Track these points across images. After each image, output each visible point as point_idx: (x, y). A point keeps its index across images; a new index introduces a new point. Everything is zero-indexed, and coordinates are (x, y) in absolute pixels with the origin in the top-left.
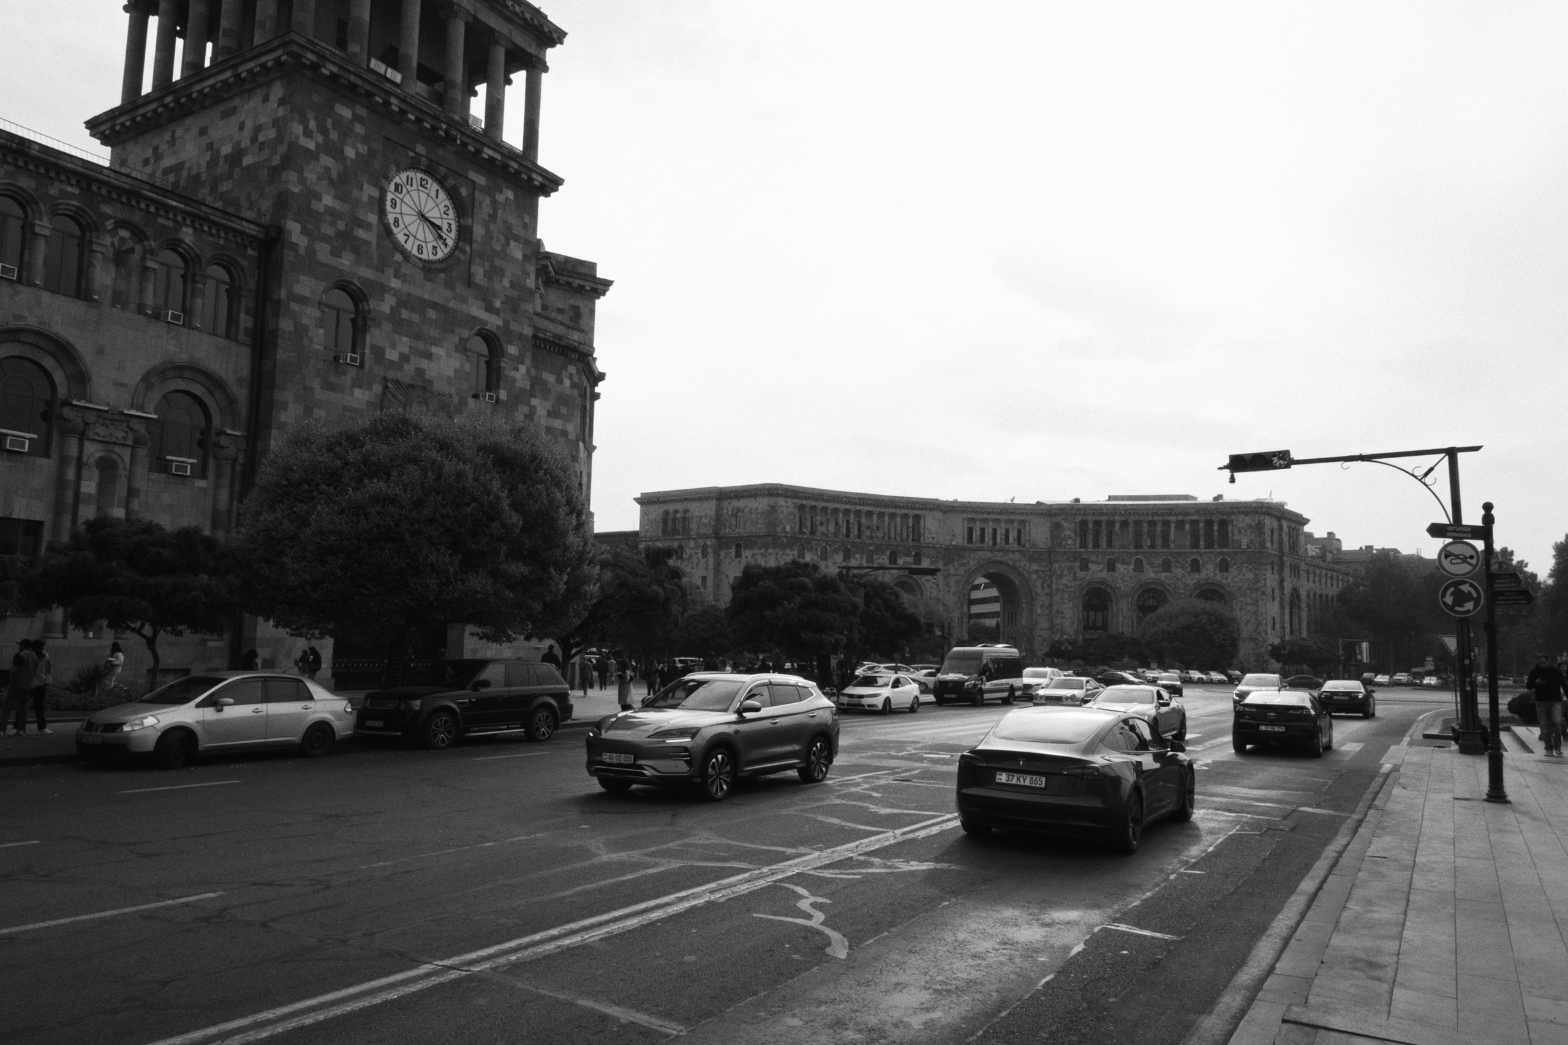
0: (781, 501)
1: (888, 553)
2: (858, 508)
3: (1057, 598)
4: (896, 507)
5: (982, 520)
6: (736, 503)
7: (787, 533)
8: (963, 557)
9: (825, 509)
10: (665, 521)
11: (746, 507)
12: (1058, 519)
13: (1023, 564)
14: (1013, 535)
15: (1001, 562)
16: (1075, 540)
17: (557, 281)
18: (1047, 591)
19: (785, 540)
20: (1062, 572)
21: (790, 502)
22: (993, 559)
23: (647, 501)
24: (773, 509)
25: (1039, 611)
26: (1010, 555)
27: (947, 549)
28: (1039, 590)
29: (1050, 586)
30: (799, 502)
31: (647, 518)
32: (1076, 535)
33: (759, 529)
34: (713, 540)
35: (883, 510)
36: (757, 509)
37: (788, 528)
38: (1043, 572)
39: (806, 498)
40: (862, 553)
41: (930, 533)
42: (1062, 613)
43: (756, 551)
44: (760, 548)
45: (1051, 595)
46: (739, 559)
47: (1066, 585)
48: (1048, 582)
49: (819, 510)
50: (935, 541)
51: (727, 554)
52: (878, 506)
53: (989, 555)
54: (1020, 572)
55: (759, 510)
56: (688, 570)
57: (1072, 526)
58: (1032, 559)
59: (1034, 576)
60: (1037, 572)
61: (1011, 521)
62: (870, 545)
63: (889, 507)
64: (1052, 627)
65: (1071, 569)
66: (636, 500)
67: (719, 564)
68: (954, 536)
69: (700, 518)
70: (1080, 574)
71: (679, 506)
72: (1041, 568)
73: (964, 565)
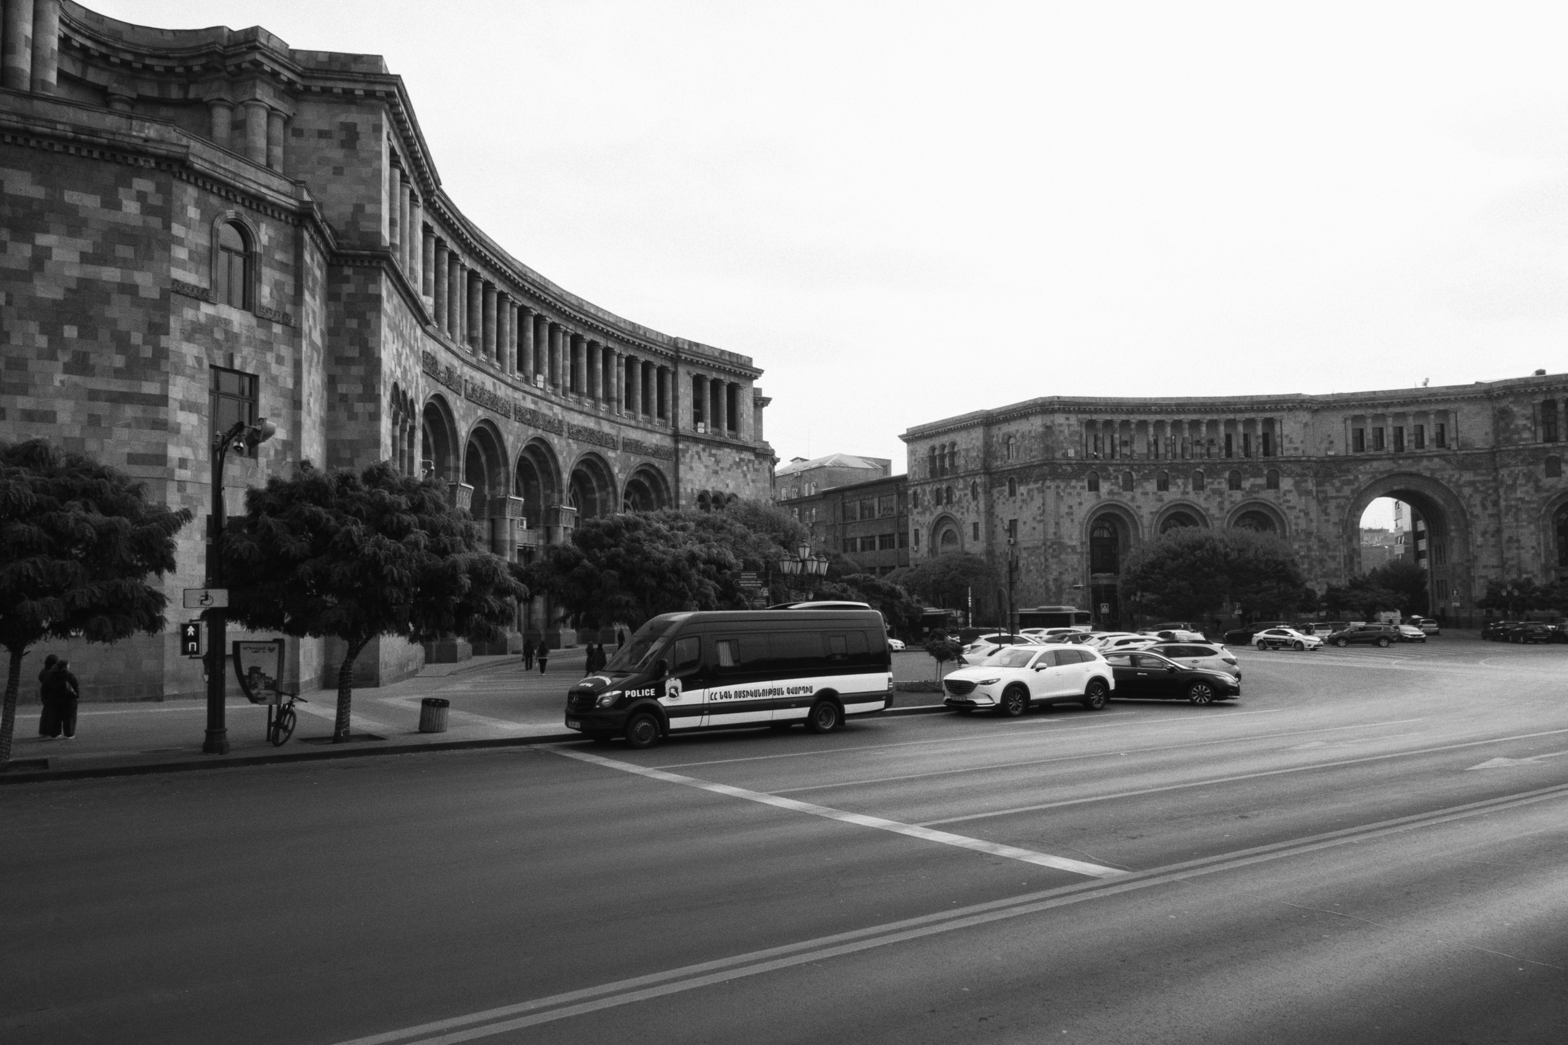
0: (1060, 419)
1: (1227, 475)
2: (1176, 417)
3: (1508, 520)
4: (1235, 411)
5: (1376, 417)
6: (1007, 428)
7: (1070, 459)
8: (1348, 471)
9: (1125, 424)
10: (932, 459)
11: (1017, 431)
12: (1504, 403)
13: (1448, 474)
14: (1430, 433)
15: (1411, 474)
16: (1535, 432)
17: (307, 89)
18: (1491, 510)
19: (1069, 469)
20: (1515, 479)
21: (1073, 419)
22: (1396, 470)
23: (912, 437)
24: (1049, 429)
25: (1480, 540)
26: (1425, 462)
27: (1321, 462)
28: (1477, 510)
29: (1496, 503)
30: (1088, 417)
31: (913, 458)
32: (1535, 424)
33: (1034, 457)
34: (983, 476)
35: (1215, 417)
36: (1030, 432)
37: (1071, 453)
38: (1484, 483)
39: (1096, 412)
40: (1187, 478)
41: (1291, 442)
42: (1518, 541)
43: (1032, 486)
44: (1036, 482)
45: (1497, 516)
46: (1014, 498)
47: (1522, 500)
48: (1493, 497)
49: (1117, 426)
50: (1300, 453)
51: (1001, 493)
52: (1206, 412)
53: (1388, 465)
54: (1444, 486)
55: (1033, 434)
56: (959, 515)
57: (1529, 411)
58: (1463, 465)
59: (1467, 491)
60: (1472, 484)
61: (1425, 414)
62: (1198, 465)
63: (1224, 412)
64: (1503, 565)
65: (1529, 477)
66: (902, 437)
67: (992, 506)
68: (1331, 442)
69: (967, 450)
70: (1547, 482)
71: (945, 440)
72: (1479, 478)
73: (1349, 482)
